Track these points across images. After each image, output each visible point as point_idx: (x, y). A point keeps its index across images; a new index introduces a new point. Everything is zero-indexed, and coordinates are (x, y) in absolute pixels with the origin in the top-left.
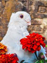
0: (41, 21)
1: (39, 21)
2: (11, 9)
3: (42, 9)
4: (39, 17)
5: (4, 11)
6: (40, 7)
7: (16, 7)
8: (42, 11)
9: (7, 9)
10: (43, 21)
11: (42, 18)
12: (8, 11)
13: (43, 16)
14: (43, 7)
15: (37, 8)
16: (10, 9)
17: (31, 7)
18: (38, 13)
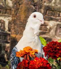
0: (48, 23)
1: (46, 23)
2: (25, 11)
3: (50, 13)
4: (47, 19)
5: (18, 13)
6: (48, 11)
7: (28, 10)
8: (49, 15)
9: (21, 11)
10: (49, 23)
11: (49, 20)
12: (21, 13)
13: (50, 19)
14: (50, 11)
15: (45, 12)
16: (23, 11)
17: (41, 10)
18: (46, 16)
